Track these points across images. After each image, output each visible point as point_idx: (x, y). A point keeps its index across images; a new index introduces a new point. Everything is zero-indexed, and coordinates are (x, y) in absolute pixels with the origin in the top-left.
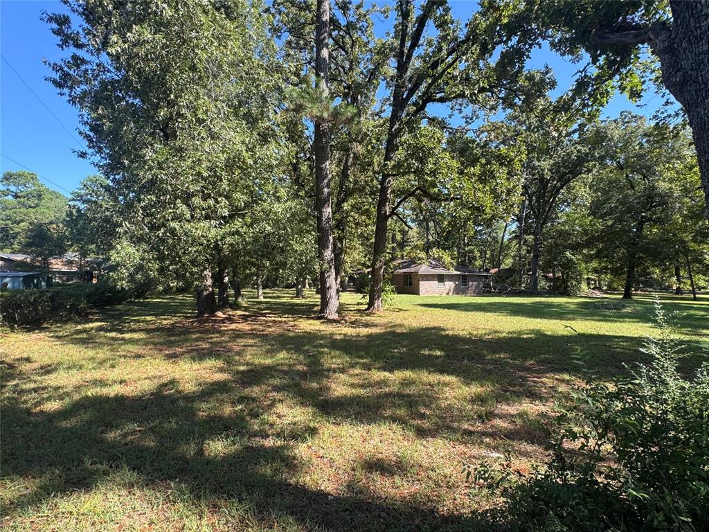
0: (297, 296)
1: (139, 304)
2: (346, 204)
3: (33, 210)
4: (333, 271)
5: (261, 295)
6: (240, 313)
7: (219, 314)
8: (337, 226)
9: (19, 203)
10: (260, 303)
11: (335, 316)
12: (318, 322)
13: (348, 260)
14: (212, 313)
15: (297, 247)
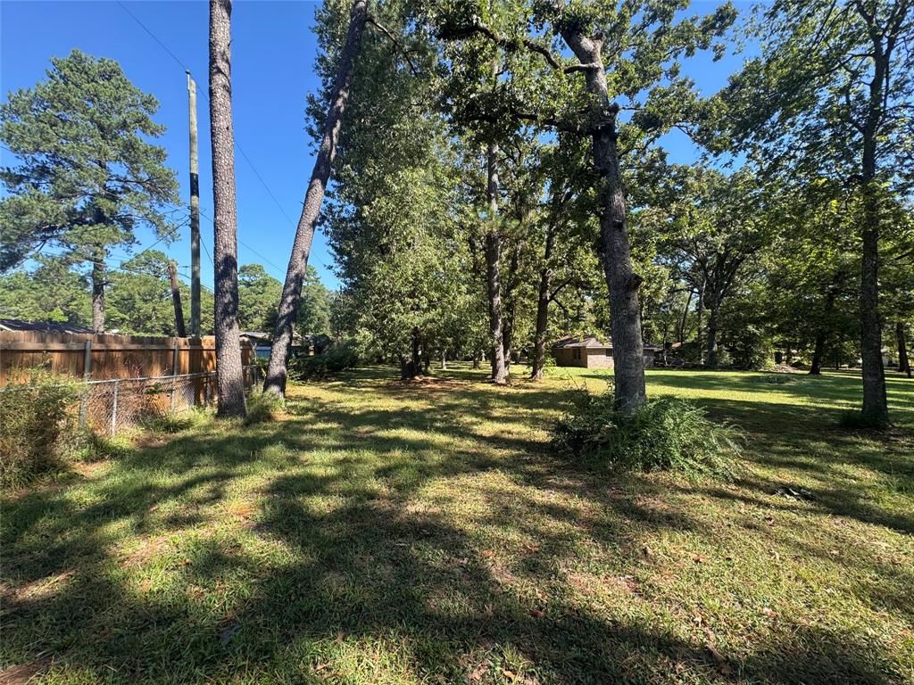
0: (474, 368)
1: (355, 371)
2: (514, 291)
3: (261, 296)
4: (502, 347)
5: (445, 366)
6: (430, 378)
7: (417, 378)
8: (507, 309)
9: (251, 290)
10: (444, 372)
11: (504, 381)
12: (489, 385)
13: (519, 336)
14: (412, 377)
15: (475, 329)
